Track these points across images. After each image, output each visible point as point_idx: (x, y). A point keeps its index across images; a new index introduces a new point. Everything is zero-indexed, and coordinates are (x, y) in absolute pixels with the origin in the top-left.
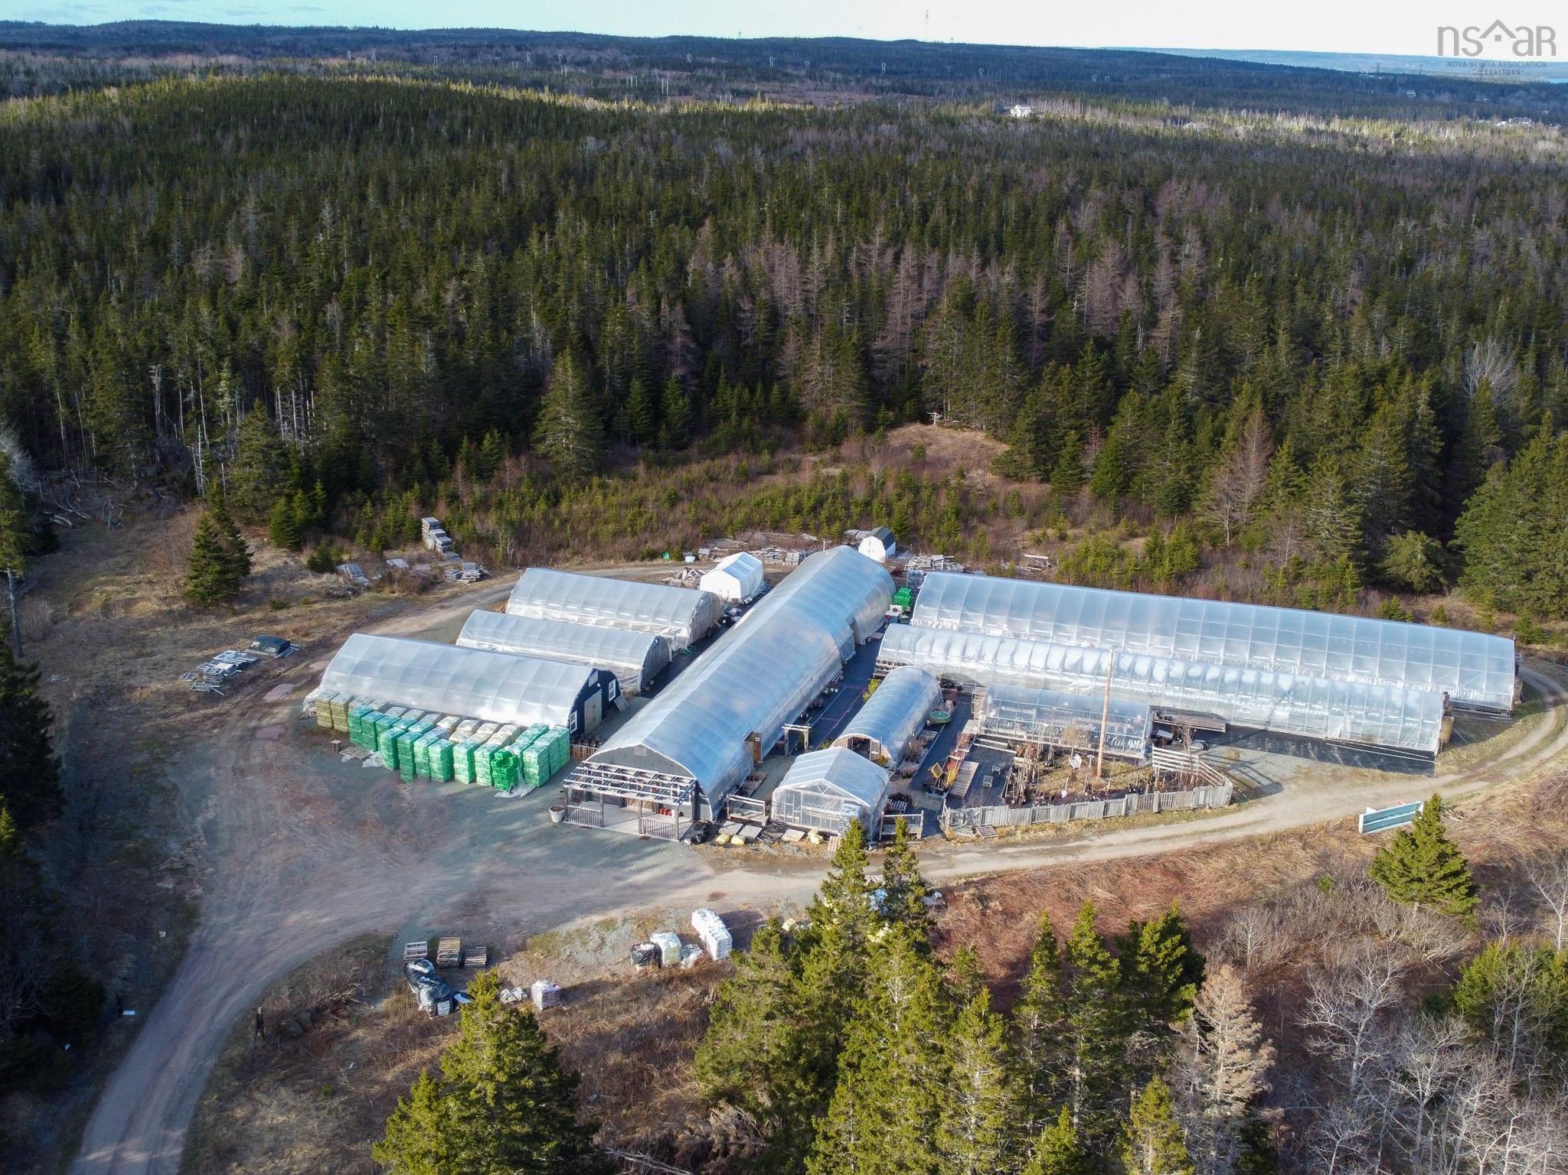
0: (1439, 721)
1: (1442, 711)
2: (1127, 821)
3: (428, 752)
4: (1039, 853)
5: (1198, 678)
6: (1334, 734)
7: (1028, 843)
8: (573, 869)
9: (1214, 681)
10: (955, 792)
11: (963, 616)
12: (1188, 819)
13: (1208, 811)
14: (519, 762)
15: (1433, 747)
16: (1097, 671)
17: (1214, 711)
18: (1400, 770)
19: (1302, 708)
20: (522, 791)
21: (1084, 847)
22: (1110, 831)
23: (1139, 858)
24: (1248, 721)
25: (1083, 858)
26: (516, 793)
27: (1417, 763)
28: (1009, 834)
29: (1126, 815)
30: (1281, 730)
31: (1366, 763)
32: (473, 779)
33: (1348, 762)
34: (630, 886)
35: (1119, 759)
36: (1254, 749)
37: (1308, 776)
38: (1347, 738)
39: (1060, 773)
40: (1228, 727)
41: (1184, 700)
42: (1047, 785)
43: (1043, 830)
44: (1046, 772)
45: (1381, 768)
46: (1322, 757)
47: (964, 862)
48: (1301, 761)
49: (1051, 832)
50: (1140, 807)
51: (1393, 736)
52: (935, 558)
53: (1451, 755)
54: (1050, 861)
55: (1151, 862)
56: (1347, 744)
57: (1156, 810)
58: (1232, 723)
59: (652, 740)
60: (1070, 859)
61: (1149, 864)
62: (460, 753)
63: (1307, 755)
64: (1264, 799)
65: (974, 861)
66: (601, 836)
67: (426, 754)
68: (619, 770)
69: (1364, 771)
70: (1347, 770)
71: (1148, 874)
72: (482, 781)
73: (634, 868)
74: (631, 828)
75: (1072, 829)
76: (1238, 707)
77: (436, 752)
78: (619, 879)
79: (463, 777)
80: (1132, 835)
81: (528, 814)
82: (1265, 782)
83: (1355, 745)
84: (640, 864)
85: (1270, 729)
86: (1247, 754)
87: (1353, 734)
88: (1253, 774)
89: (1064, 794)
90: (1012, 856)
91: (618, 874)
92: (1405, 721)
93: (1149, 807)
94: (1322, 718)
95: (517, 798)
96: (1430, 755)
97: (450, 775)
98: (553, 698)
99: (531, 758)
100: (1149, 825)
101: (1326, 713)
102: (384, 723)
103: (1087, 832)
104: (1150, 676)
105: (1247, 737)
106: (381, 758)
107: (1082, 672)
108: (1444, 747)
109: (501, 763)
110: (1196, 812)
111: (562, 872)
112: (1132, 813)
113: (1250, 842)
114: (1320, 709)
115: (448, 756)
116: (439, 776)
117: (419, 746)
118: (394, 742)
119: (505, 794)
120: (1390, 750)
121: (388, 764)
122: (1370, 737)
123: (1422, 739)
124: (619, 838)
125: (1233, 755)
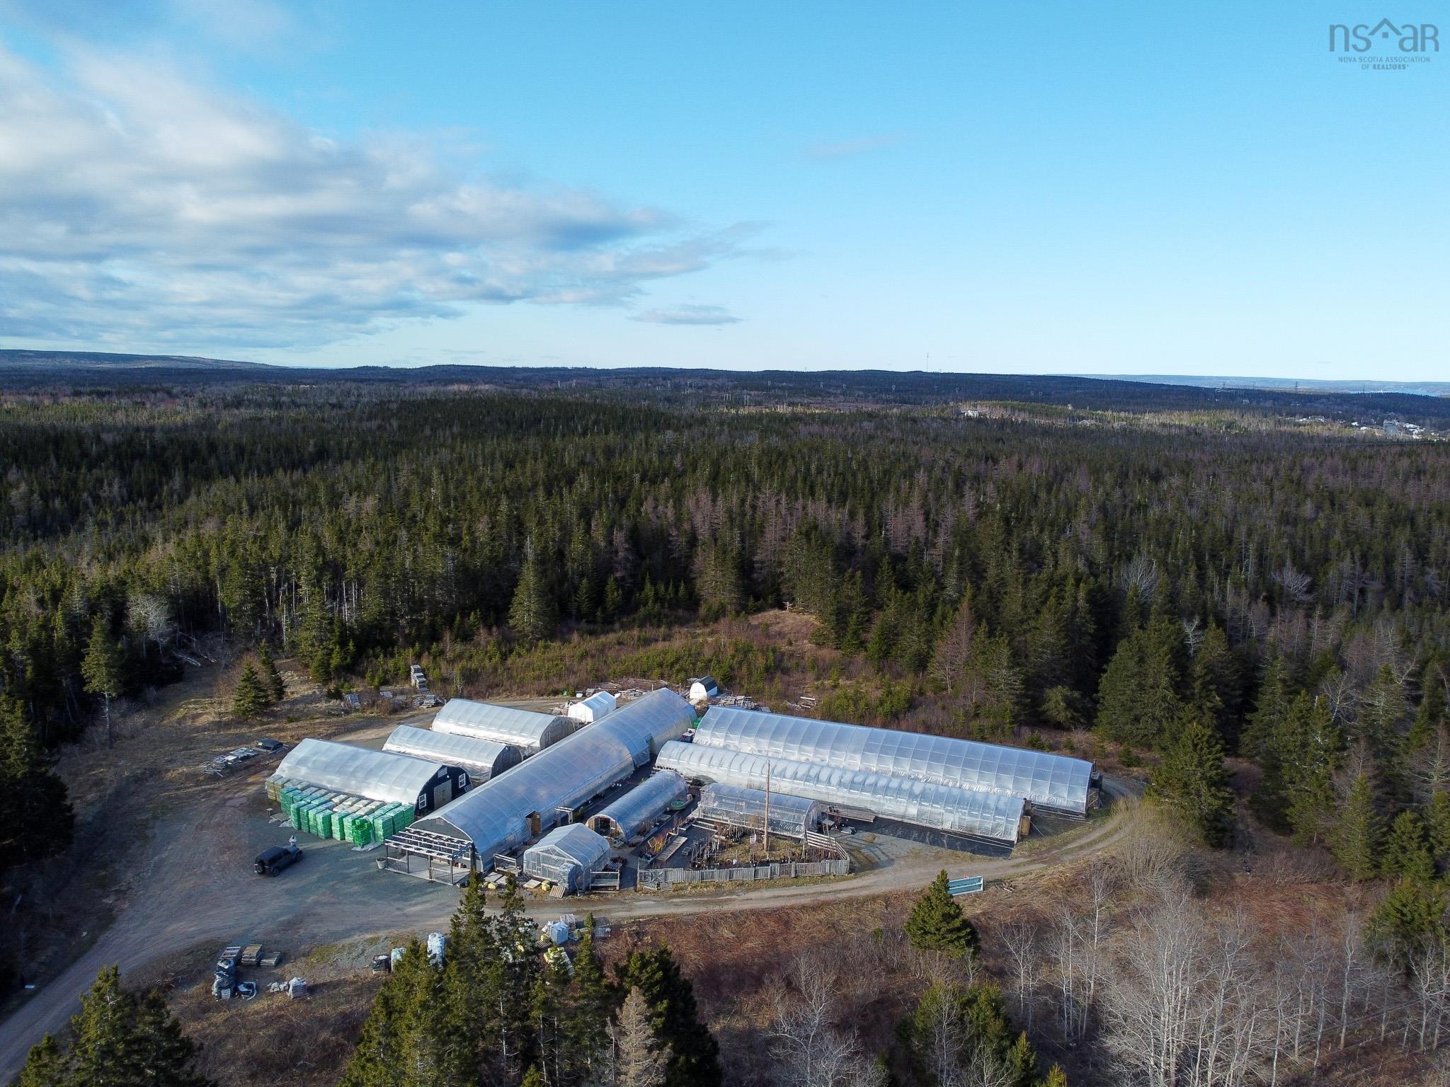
0: (1018, 819)
1: (1020, 812)
2: (771, 883)
3: (316, 817)
4: (696, 903)
5: (860, 783)
6: (947, 826)
7: (693, 896)
8: (373, 901)
9: (871, 785)
10: (659, 858)
11: (727, 737)
12: (815, 883)
13: (832, 877)
14: (371, 826)
15: (1014, 838)
16: (795, 777)
17: (869, 806)
18: (986, 854)
19: (927, 807)
20: (370, 847)
21: (730, 900)
22: (756, 889)
23: (763, 910)
24: (890, 815)
25: (726, 908)
26: (365, 848)
27: (999, 848)
28: (681, 889)
29: (771, 878)
30: (912, 822)
31: (963, 849)
32: (343, 837)
33: (951, 846)
34: (404, 915)
35: (785, 838)
36: (889, 834)
37: (917, 856)
38: (956, 829)
39: (741, 847)
40: (876, 819)
41: (849, 799)
42: (726, 856)
43: (706, 887)
44: (731, 846)
45: (973, 852)
46: (933, 843)
47: (640, 907)
48: (918, 845)
49: (712, 889)
50: (782, 873)
51: (986, 829)
52: (739, 698)
53: (1026, 845)
54: (702, 909)
55: (770, 913)
56: (955, 834)
57: (793, 875)
58: (880, 816)
59: (451, 815)
60: (717, 908)
61: (770, 914)
62: (335, 819)
63: (923, 841)
64: (876, 871)
65: (647, 907)
66: (404, 879)
67: (315, 819)
68: (426, 835)
69: (959, 853)
70: (946, 852)
71: (766, 921)
72: (349, 838)
73: (413, 902)
74: (425, 875)
75: (728, 886)
76: (884, 805)
77: (320, 817)
78: (398, 909)
79: (337, 836)
80: (767, 894)
81: (364, 864)
82: (884, 858)
83: (961, 835)
84: (419, 899)
85: (905, 821)
86: (880, 838)
87: (960, 827)
88: (878, 853)
89: (735, 862)
90: (676, 905)
91: (401, 906)
92: (994, 820)
93: (789, 873)
94: (940, 814)
95: (365, 852)
96: (1011, 843)
97: (330, 835)
98: (411, 785)
99: (379, 823)
100: (785, 886)
101: (942, 811)
102: (298, 798)
103: (738, 890)
104: (829, 782)
105: (886, 827)
106: (292, 822)
107: (784, 777)
108: (1021, 837)
109: (358, 828)
110: (824, 878)
111: (365, 904)
112: (776, 877)
113: (849, 902)
114: (938, 809)
115: (328, 821)
116: (322, 834)
117: (311, 813)
118: (298, 810)
119: (359, 849)
120: (984, 838)
121: (295, 825)
122: (971, 829)
123: (1006, 832)
124: (416, 881)
125: (870, 838)
